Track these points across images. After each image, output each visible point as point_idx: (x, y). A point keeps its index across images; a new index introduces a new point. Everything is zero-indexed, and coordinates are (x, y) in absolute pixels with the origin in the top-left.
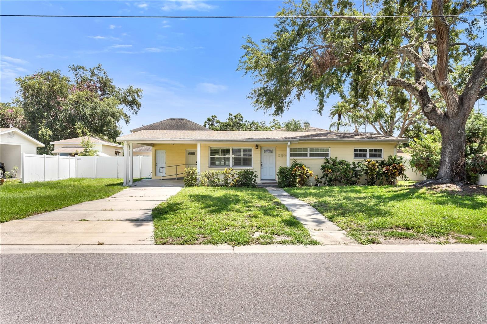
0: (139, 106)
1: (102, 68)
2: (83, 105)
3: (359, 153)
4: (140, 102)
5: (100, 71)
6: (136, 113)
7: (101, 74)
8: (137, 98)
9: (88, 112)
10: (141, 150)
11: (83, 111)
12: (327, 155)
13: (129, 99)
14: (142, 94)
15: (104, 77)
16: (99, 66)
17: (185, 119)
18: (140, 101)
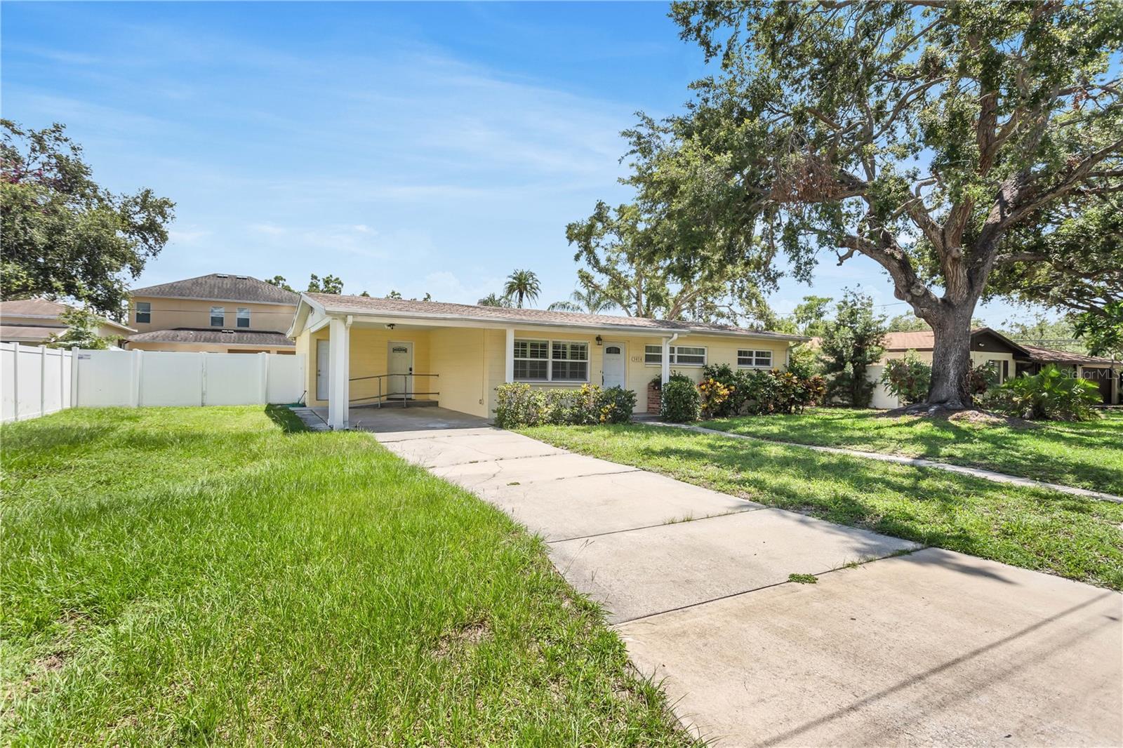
0: (163, 237)
1: (64, 136)
2: (25, 219)
3: (744, 358)
4: (166, 230)
5: (58, 142)
6: (154, 255)
7: (64, 150)
8: (159, 219)
9: (39, 237)
10: (154, 338)
11: (26, 233)
12: (701, 360)
13: (139, 219)
14: (173, 213)
15: (72, 157)
16: (58, 128)
17: (252, 278)
18: (165, 227)
